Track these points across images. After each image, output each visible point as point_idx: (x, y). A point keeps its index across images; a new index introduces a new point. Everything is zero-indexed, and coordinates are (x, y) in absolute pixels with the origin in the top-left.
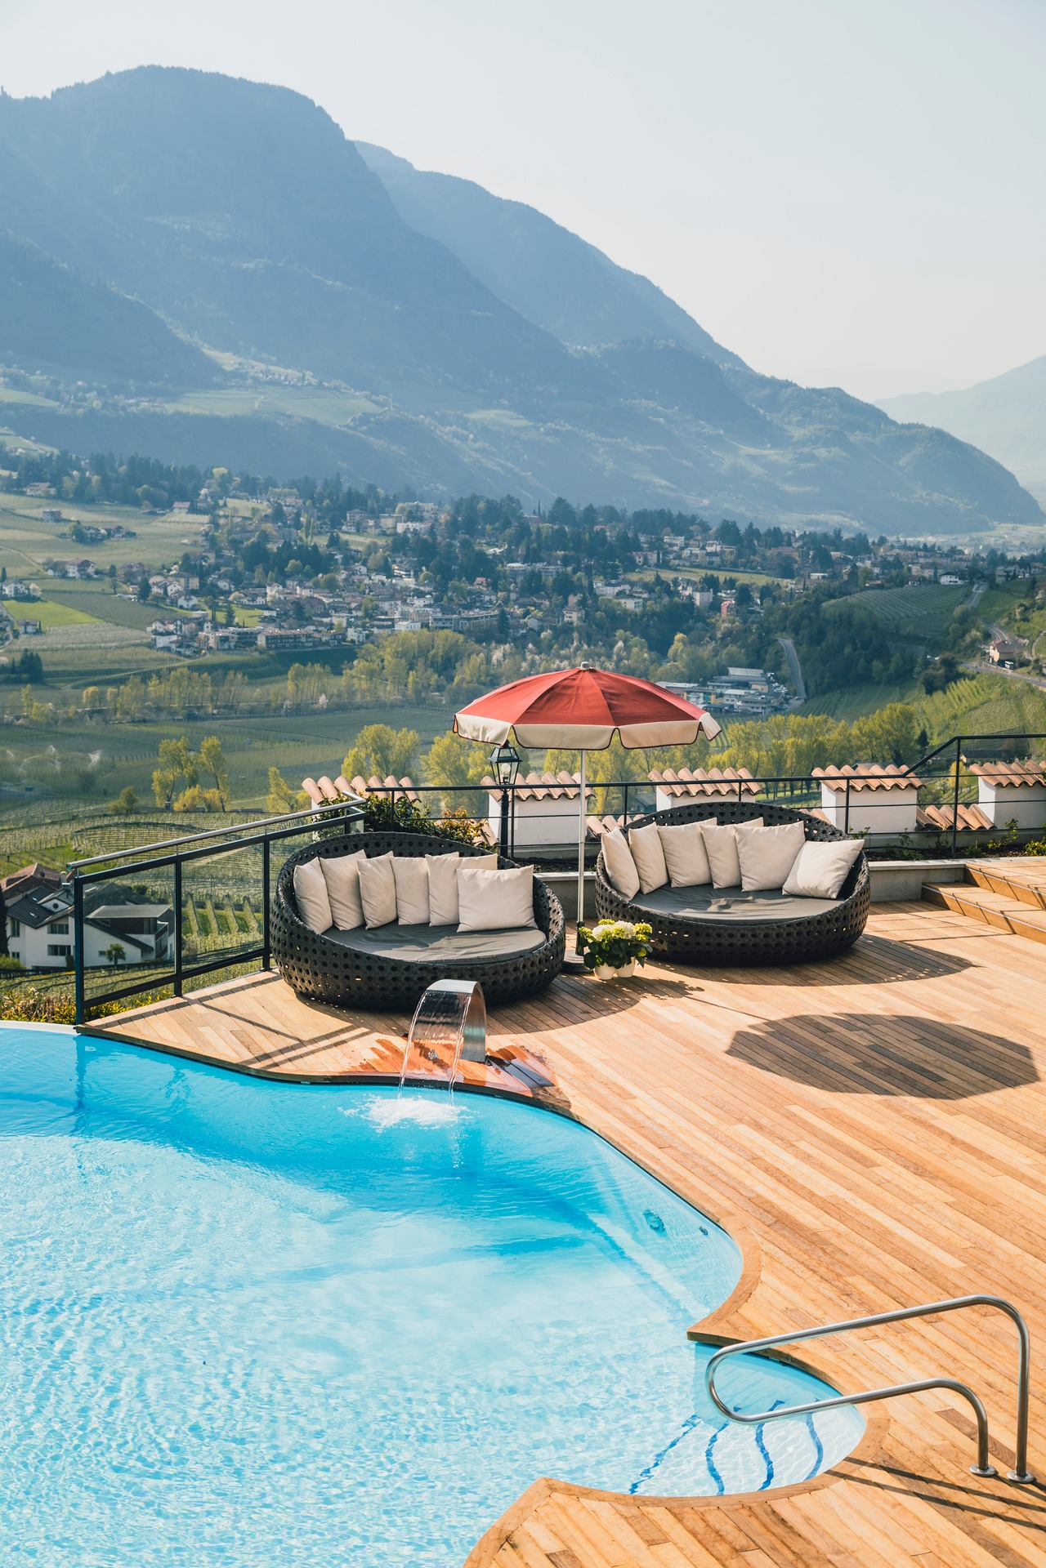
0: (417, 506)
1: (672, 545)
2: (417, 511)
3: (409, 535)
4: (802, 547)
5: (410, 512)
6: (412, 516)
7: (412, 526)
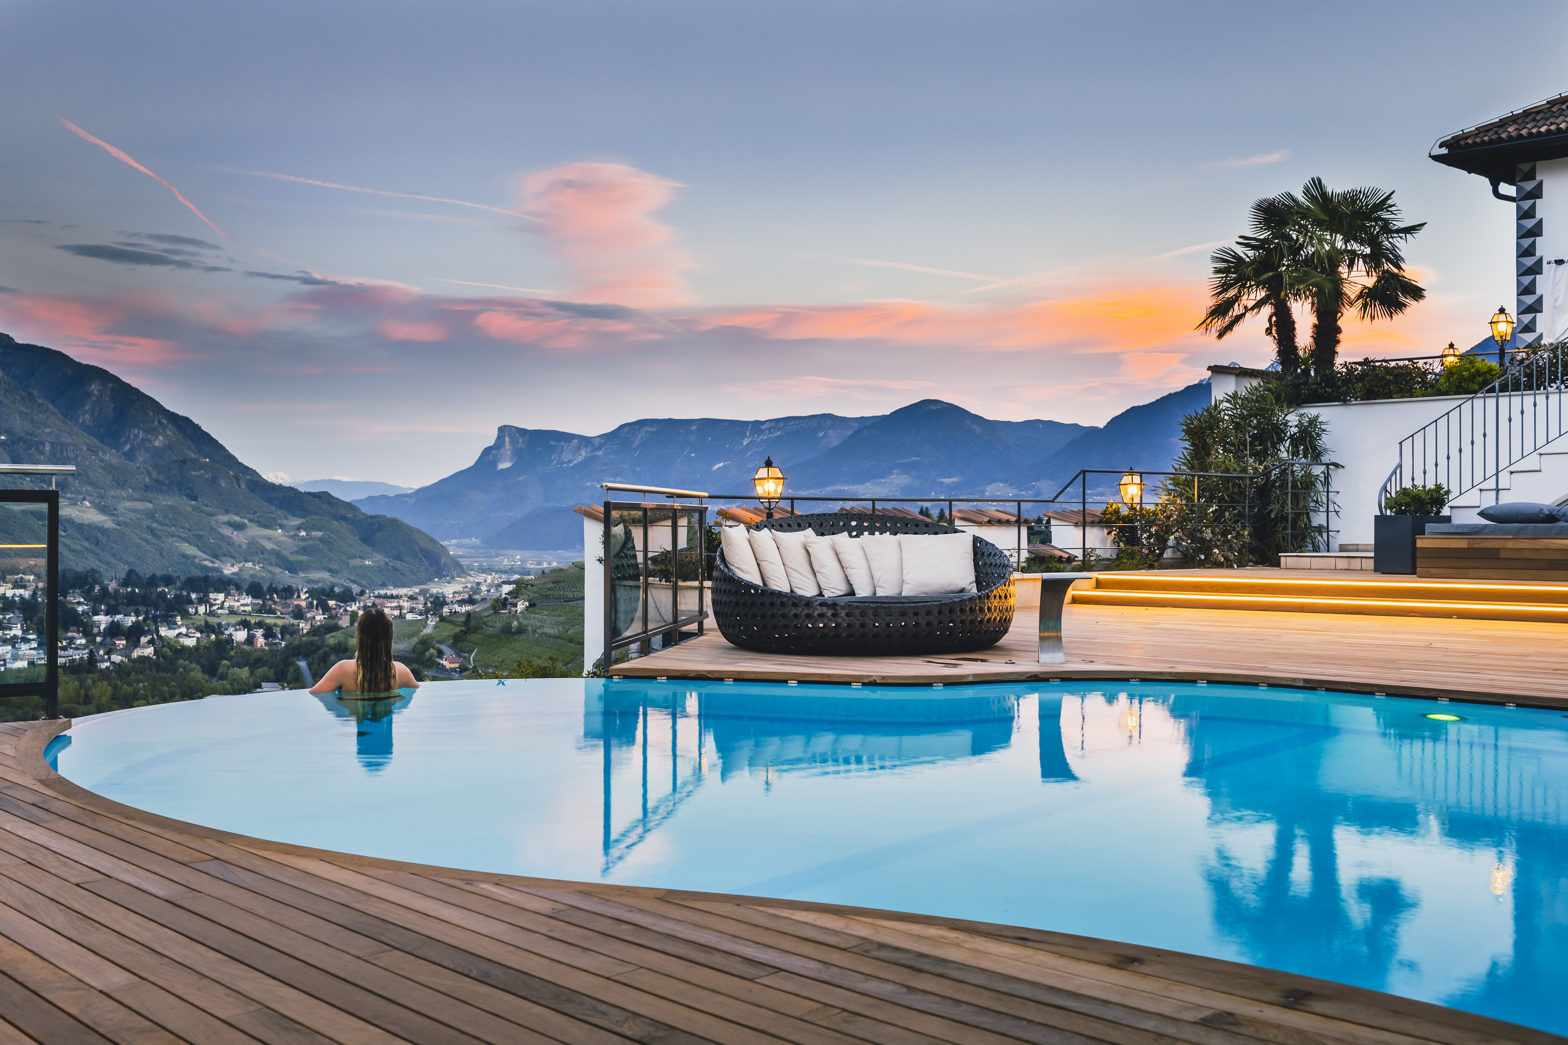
0: (22, 578)
1: (215, 600)
2: (21, 581)
3: (17, 599)
4: (307, 598)
5: (16, 581)
6: (17, 585)
7: (19, 592)
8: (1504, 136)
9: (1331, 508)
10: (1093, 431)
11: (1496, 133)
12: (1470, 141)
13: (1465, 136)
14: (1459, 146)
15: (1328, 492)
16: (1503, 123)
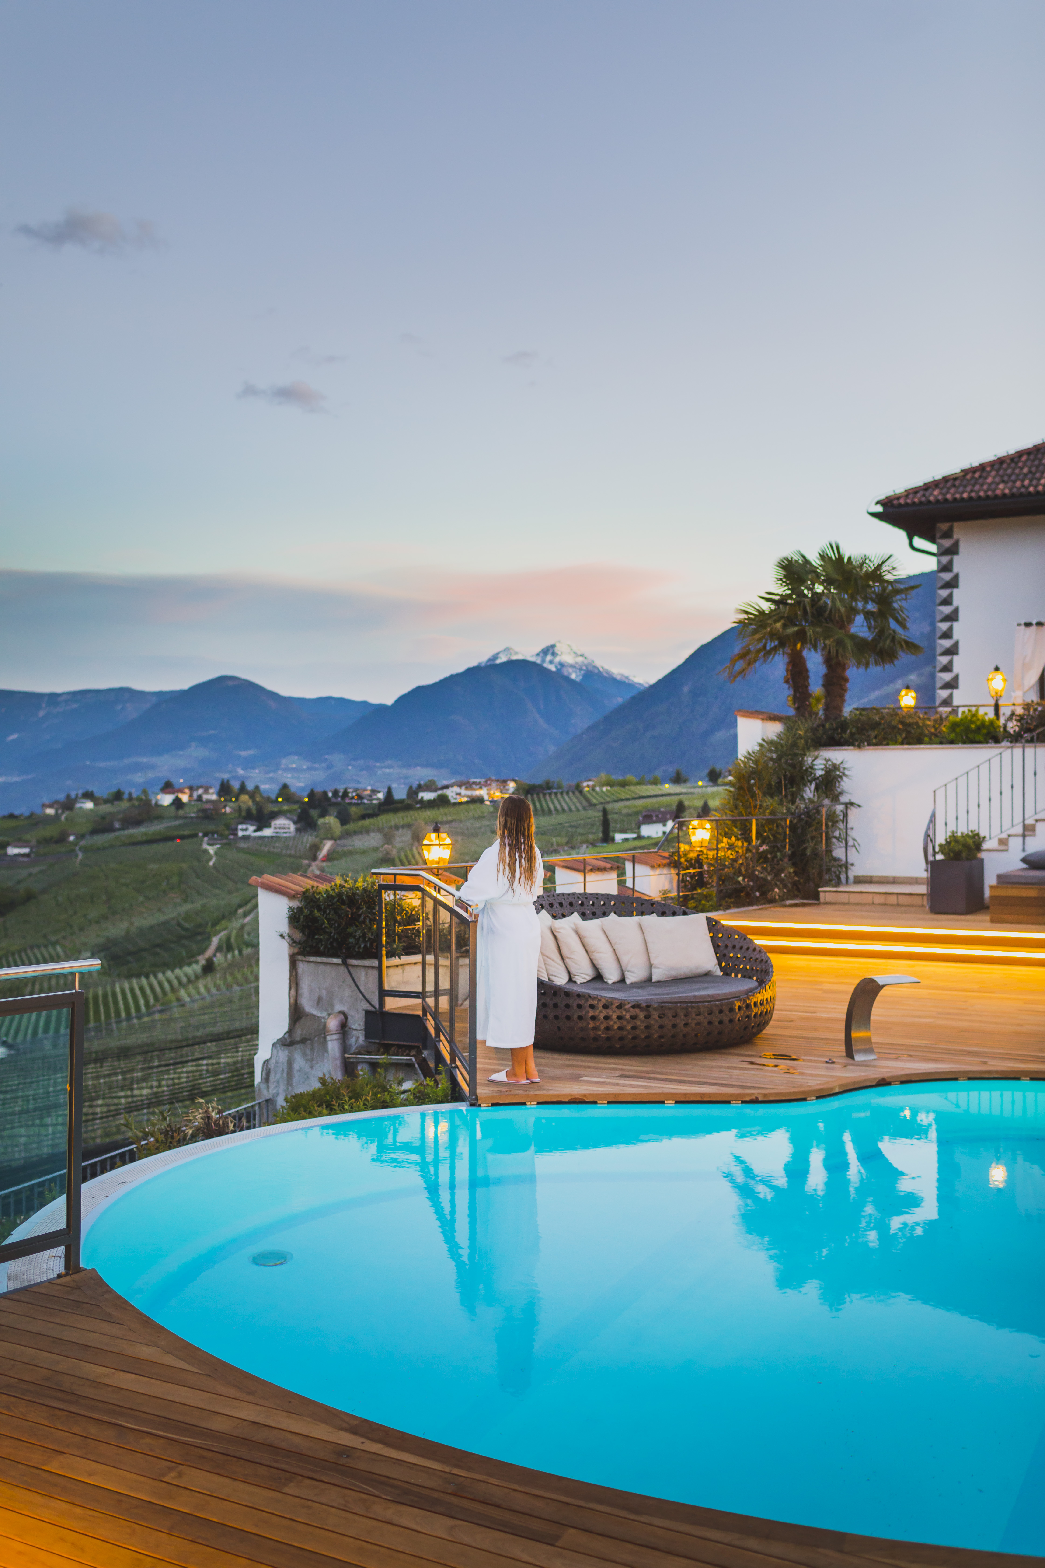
8: (932, 498)
9: (851, 843)
10: (380, 709)
11: (924, 495)
12: (902, 501)
13: (898, 497)
14: (893, 506)
15: (846, 829)
16: (927, 487)
